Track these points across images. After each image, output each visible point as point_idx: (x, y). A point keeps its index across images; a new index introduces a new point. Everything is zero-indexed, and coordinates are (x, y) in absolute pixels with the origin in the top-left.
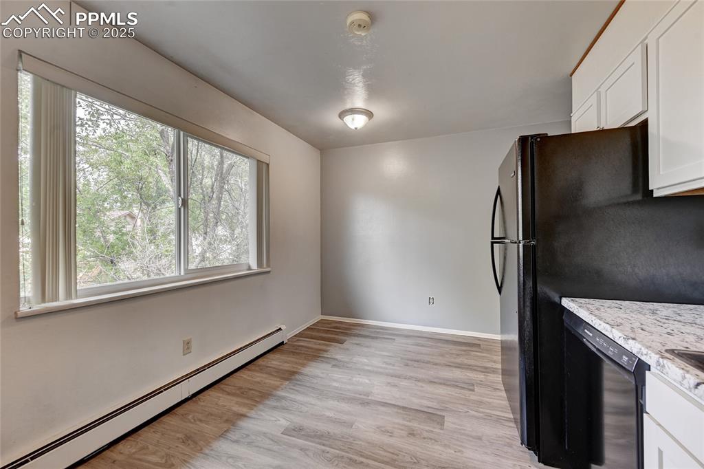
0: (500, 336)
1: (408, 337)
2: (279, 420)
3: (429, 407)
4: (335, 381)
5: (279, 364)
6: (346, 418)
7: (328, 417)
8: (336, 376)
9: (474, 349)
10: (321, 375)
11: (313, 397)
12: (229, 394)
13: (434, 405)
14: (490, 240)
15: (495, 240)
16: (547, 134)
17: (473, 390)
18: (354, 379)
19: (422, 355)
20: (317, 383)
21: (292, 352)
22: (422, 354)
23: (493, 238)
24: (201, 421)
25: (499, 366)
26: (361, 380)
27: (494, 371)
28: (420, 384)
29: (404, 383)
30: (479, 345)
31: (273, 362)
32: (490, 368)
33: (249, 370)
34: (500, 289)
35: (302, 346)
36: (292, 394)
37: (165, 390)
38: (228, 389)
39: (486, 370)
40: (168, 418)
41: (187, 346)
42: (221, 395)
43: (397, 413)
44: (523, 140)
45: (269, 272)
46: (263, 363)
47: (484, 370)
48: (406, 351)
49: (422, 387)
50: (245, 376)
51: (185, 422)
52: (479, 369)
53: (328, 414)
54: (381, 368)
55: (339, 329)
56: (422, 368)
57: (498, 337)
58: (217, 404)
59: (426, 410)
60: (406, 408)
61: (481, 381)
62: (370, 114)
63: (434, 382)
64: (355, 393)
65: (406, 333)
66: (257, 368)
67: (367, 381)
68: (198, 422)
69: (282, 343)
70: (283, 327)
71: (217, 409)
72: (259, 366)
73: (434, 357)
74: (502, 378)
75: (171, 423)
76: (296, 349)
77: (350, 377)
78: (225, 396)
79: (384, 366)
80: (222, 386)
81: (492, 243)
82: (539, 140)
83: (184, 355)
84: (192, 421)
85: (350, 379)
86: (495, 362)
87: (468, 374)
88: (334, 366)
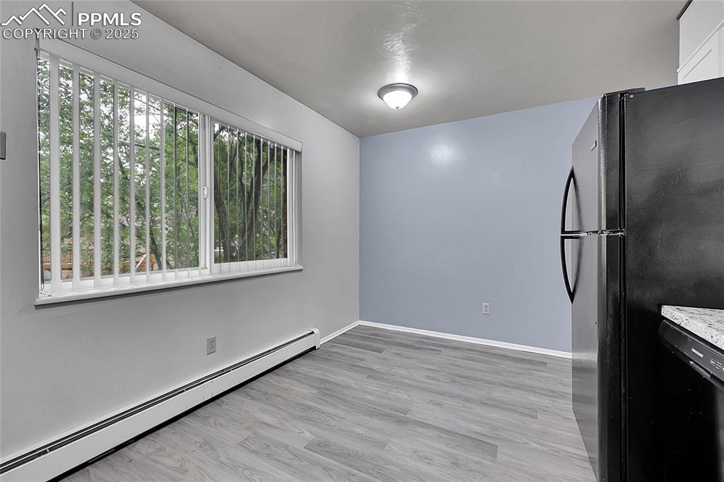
0: (571, 354)
1: (455, 348)
2: (303, 433)
3: (478, 433)
4: (368, 393)
5: (309, 370)
6: (377, 436)
7: (357, 434)
8: (371, 388)
9: (537, 368)
10: (355, 386)
11: (343, 410)
12: (253, 399)
13: (485, 431)
14: (560, 235)
15: (565, 235)
16: (644, 89)
17: (536, 418)
18: (391, 393)
19: (472, 372)
20: (349, 394)
21: (325, 358)
22: (472, 369)
23: (563, 231)
24: (221, 425)
25: (570, 391)
26: (398, 394)
27: (563, 396)
28: (468, 405)
29: (450, 402)
30: (545, 363)
31: (303, 368)
32: (558, 392)
33: (278, 375)
34: (572, 295)
35: (336, 353)
36: (321, 404)
37: (187, 390)
38: (253, 393)
39: (552, 394)
40: (189, 420)
41: (211, 346)
42: (245, 399)
43: (439, 436)
44: (609, 100)
45: (301, 270)
46: (292, 368)
47: (550, 394)
48: (455, 365)
49: (471, 408)
50: (272, 381)
51: (206, 425)
52: (544, 392)
53: (358, 430)
54: (424, 382)
55: (378, 336)
56: (472, 386)
57: (569, 355)
58: (240, 409)
59: (474, 436)
60: (450, 432)
61: (547, 407)
62: (413, 90)
63: (486, 404)
64: (392, 410)
65: (456, 345)
66: (285, 374)
67: (405, 396)
68: (218, 427)
69: (314, 348)
70: (316, 331)
71: (240, 414)
72: (288, 371)
73: (487, 374)
74: (573, 406)
75: (193, 425)
76: (329, 356)
77: (386, 391)
78: (249, 401)
79: (427, 380)
80: (248, 390)
81: (563, 238)
82: (632, 96)
83: (208, 354)
84: (213, 424)
85: (386, 393)
86: (564, 385)
87: (530, 397)
88: (369, 376)
